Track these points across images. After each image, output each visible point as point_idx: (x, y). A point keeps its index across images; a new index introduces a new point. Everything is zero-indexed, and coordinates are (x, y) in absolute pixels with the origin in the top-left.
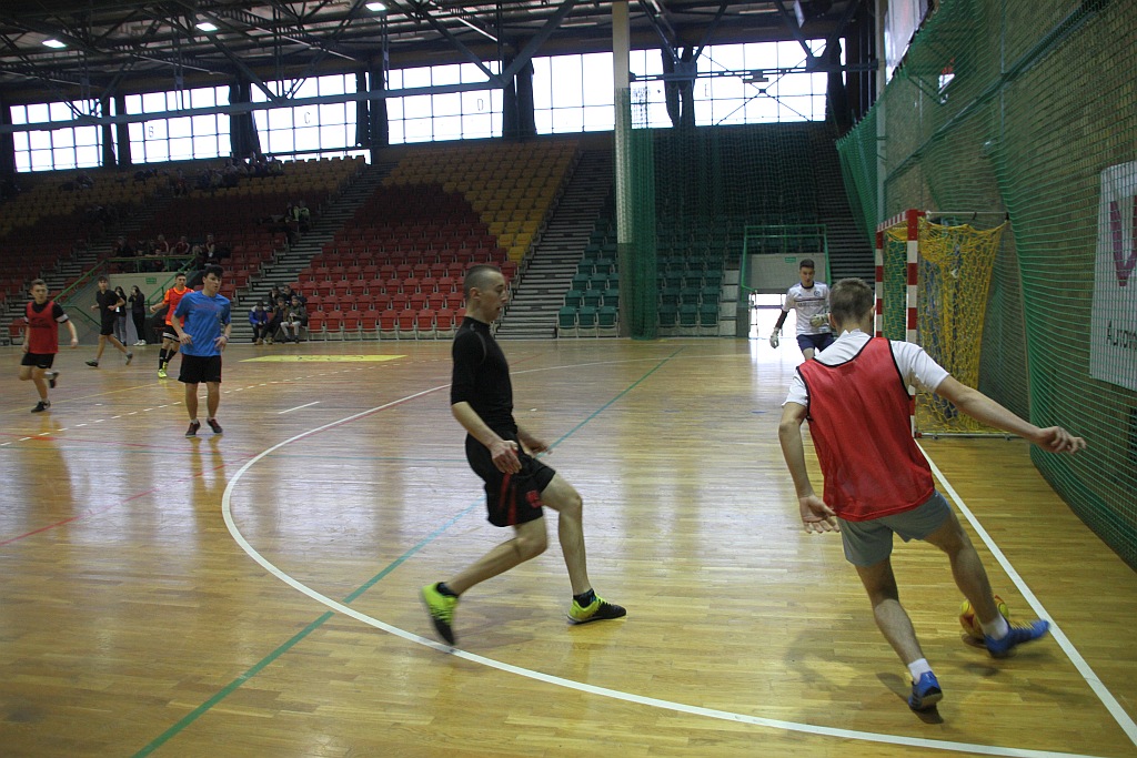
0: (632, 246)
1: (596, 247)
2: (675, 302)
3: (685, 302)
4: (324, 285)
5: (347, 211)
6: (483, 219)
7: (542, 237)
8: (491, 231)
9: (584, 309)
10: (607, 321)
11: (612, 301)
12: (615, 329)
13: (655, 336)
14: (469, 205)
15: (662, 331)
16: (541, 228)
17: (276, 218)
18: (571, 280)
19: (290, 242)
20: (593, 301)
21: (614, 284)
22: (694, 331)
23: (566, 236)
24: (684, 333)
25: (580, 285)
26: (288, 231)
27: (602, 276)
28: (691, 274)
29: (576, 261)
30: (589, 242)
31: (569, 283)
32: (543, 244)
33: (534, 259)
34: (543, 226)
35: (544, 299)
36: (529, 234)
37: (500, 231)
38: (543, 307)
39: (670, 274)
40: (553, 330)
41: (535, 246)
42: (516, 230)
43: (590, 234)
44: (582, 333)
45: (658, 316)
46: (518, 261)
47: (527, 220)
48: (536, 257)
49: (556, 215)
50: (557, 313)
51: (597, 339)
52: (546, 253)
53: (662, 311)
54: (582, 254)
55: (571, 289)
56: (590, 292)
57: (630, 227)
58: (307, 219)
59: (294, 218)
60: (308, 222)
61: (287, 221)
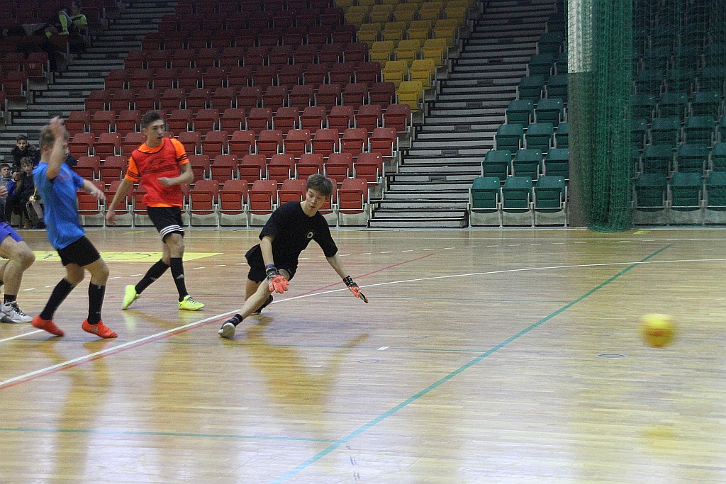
1: (537, 80)
2: (665, 168)
3: (681, 169)
4: (104, 138)
5: (147, 21)
6: (362, 36)
7: (453, 65)
8: (373, 55)
9: (512, 180)
10: (549, 200)
11: (560, 168)
12: (562, 213)
13: (627, 225)
14: (341, 13)
15: (641, 216)
16: (451, 50)
17: (30, 28)
18: (494, 134)
19: (53, 68)
20: (528, 168)
21: (563, 144)
23: (491, 63)
24: (678, 220)
25: (508, 142)
26: (52, 50)
27: (546, 128)
28: (694, 121)
29: (505, 103)
30: (527, 73)
31: (491, 139)
32: (454, 76)
33: (439, 101)
34: (457, 47)
35: (450, 165)
36: (432, 61)
37: (385, 55)
38: (449, 178)
39: (659, 123)
40: (462, 214)
41: (441, 80)
42: (412, 54)
43: (528, 58)
44: (510, 219)
45: (634, 192)
46: (413, 105)
47: (430, 37)
48: (441, 97)
49: (478, 29)
50: (469, 186)
51: (533, 229)
52: (459, 90)
53: (642, 185)
54: (515, 91)
55: (495, 148)
56: (524, 152)
57: (589, 46)
58: (83, 32)
59: (60, 29)
60: (85, 38)
61: (48, 34)
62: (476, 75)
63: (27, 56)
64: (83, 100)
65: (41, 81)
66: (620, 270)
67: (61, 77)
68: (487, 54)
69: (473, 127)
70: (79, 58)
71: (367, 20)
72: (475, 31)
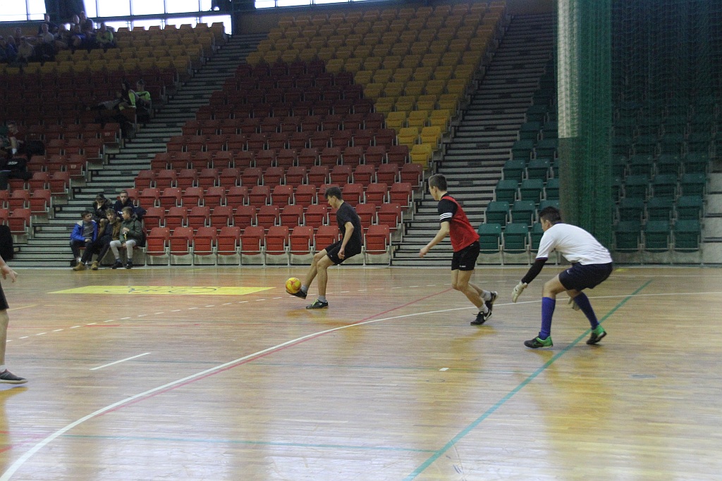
0: (577, 143)
1: (528, 144)
2: (638, 217)
3: (652, 217)
5: (200, 96)
6: (378, 108)
7: (455, 131)
8: (388, 124)
9: (511, 227)
14: (360, 90)
15: (621, 257)
18: (493, 188)
20: (524, 216)
22: (665, 257)
23: (486, 130)
24: (651, 260)
25: (506, 195)
27: (537, 183)
28: (661, 179)
29: (500, 162)
30: (518, 138)
31: (491, 192)
32: (456, 140)
33: (444, 161)
34: (458, 116)
36: (439, 128)
37: (399, 123)
39: (631, 180)
41: (446, 144)
42: (421, 122)
43: (519, 126)
44: (509, 258)
45: (614, 237)
46: (425, 164)
47: (436, 108)
48: (447, 158)
49: (474, 102)
52: (461, 152)
53: (620, 230)
54: (508, 153)
55: (494, 200)
56: (520, 204)
57: (576, 116)
58: (147, 106)
59: (130, 104)
60: (148, 110)
61: (121, 108)
62: (474, 139)
64: (149, 161)
65: (114, 146)
66: (620, 302)
67: (130, 142)
68: (483, 123)
69: (475, 183)
70: (145, 127)
71: (382, 95)
72: (472, 104)
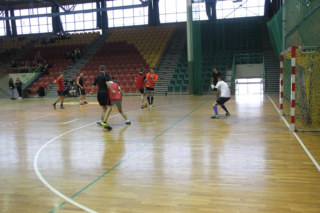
0: (193, 62)
1: (181, 63)
5: (93, 51)
6: (141, 54)
7: (162, 60)
8: (144, 58)
9: (176, 85)
10: (184, 89)
11: (187, 82)
12: (187, 92)
13: (201, 94)
14: (136, 49)
15: (204, 92)
17: (68, 54)
18: (172, 75)
19: (73, 62)
20: (180, 82)
21: (187, 76)
23: (170, 59)
24: (212, 93)
25: (175, 76)
26: (73, 59)
27: (183, 73)
29: (174, 68)
30: (178, 61)
32: (162, 62)
34: (162, 56)
35: (162, 82)
36: (157, 59)
37: (147, 58)
38: (162, 84)
39: (207, 72)
40: (165, 92)
41: (159, 63)
42: (153, 57)
43: (178, 58)
44: (176, 93)
45: (203, 87)
47: (157, 54)
48: (160, 67)
50: (167, 86)
51: (181, 95)
52: (163, 65)
53: (204, 85)
54: (176, 65)
55: (172, 78)
56: (179, 79)
57: (192, 55)
58: (79, 54)
59: (75, 54)
60: (80, 55)
61: (72, 55)
62: (167, 62)
63: (67, 60)
64: (80, 69)
65: (71, 65)
66: (202, 104)
67: (75, 64)
68: (169, 57)
69: (167, 73)
70: (79, 60)
71: (142, 50)
72: (166, 52)
